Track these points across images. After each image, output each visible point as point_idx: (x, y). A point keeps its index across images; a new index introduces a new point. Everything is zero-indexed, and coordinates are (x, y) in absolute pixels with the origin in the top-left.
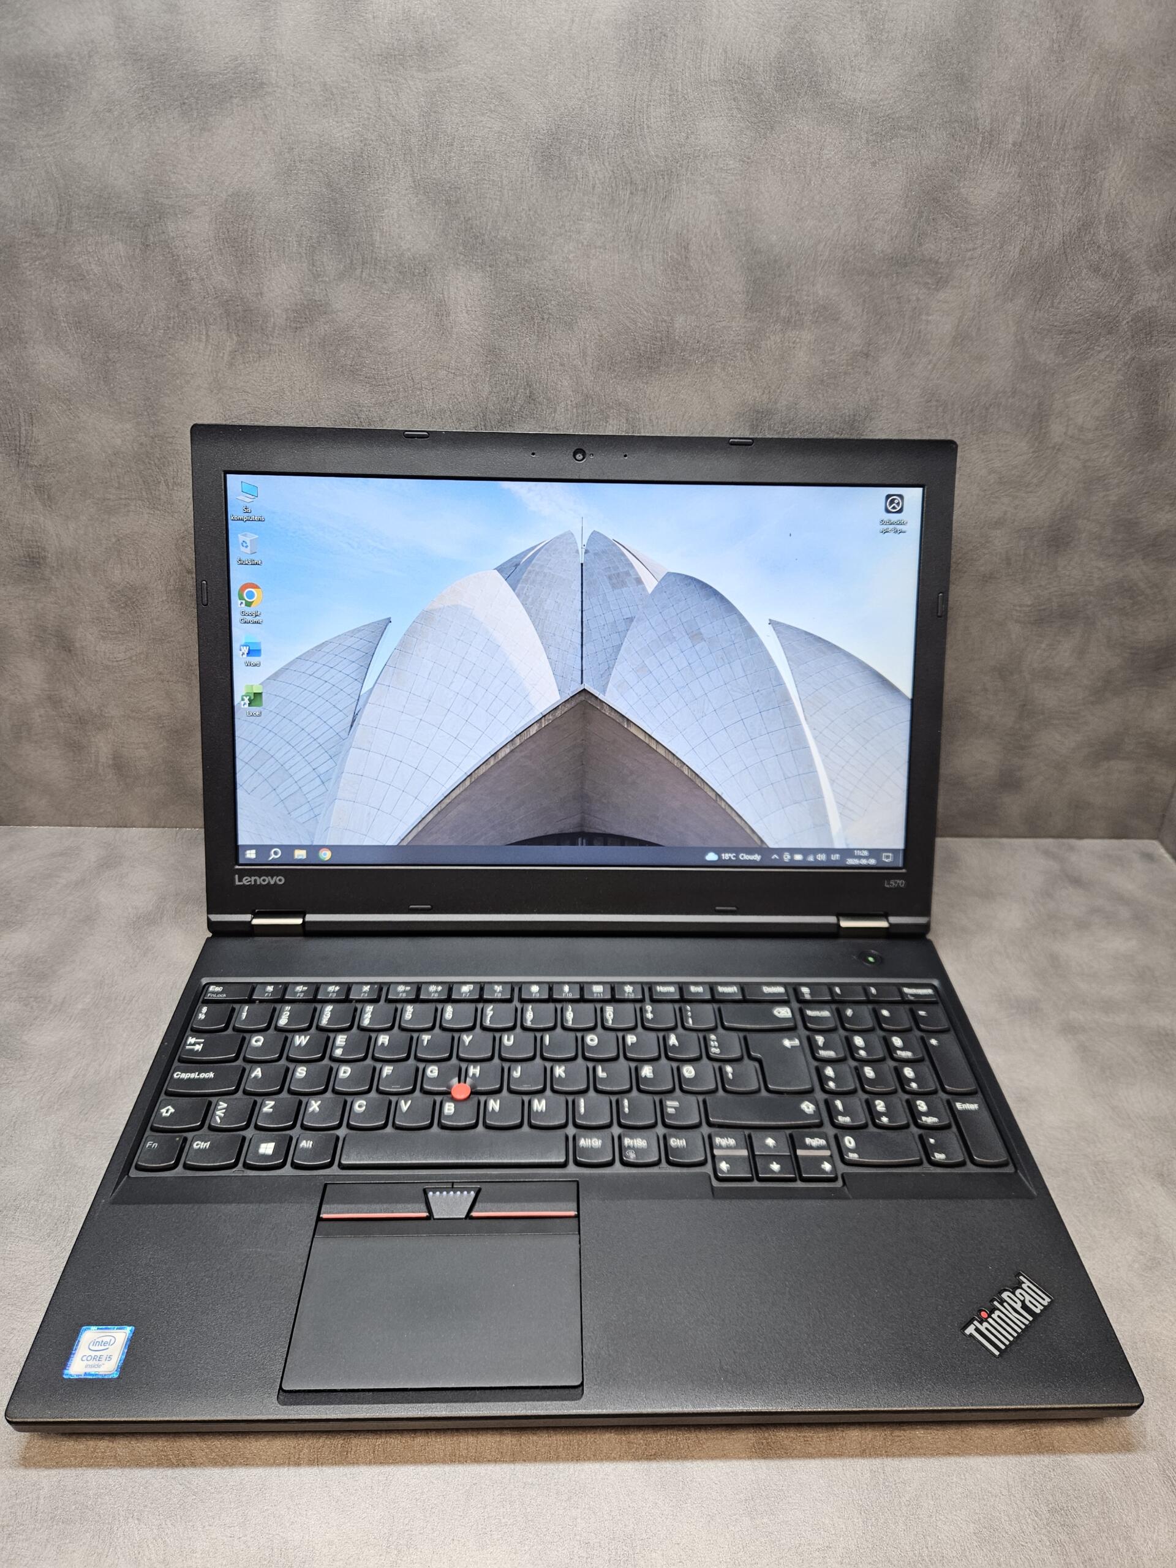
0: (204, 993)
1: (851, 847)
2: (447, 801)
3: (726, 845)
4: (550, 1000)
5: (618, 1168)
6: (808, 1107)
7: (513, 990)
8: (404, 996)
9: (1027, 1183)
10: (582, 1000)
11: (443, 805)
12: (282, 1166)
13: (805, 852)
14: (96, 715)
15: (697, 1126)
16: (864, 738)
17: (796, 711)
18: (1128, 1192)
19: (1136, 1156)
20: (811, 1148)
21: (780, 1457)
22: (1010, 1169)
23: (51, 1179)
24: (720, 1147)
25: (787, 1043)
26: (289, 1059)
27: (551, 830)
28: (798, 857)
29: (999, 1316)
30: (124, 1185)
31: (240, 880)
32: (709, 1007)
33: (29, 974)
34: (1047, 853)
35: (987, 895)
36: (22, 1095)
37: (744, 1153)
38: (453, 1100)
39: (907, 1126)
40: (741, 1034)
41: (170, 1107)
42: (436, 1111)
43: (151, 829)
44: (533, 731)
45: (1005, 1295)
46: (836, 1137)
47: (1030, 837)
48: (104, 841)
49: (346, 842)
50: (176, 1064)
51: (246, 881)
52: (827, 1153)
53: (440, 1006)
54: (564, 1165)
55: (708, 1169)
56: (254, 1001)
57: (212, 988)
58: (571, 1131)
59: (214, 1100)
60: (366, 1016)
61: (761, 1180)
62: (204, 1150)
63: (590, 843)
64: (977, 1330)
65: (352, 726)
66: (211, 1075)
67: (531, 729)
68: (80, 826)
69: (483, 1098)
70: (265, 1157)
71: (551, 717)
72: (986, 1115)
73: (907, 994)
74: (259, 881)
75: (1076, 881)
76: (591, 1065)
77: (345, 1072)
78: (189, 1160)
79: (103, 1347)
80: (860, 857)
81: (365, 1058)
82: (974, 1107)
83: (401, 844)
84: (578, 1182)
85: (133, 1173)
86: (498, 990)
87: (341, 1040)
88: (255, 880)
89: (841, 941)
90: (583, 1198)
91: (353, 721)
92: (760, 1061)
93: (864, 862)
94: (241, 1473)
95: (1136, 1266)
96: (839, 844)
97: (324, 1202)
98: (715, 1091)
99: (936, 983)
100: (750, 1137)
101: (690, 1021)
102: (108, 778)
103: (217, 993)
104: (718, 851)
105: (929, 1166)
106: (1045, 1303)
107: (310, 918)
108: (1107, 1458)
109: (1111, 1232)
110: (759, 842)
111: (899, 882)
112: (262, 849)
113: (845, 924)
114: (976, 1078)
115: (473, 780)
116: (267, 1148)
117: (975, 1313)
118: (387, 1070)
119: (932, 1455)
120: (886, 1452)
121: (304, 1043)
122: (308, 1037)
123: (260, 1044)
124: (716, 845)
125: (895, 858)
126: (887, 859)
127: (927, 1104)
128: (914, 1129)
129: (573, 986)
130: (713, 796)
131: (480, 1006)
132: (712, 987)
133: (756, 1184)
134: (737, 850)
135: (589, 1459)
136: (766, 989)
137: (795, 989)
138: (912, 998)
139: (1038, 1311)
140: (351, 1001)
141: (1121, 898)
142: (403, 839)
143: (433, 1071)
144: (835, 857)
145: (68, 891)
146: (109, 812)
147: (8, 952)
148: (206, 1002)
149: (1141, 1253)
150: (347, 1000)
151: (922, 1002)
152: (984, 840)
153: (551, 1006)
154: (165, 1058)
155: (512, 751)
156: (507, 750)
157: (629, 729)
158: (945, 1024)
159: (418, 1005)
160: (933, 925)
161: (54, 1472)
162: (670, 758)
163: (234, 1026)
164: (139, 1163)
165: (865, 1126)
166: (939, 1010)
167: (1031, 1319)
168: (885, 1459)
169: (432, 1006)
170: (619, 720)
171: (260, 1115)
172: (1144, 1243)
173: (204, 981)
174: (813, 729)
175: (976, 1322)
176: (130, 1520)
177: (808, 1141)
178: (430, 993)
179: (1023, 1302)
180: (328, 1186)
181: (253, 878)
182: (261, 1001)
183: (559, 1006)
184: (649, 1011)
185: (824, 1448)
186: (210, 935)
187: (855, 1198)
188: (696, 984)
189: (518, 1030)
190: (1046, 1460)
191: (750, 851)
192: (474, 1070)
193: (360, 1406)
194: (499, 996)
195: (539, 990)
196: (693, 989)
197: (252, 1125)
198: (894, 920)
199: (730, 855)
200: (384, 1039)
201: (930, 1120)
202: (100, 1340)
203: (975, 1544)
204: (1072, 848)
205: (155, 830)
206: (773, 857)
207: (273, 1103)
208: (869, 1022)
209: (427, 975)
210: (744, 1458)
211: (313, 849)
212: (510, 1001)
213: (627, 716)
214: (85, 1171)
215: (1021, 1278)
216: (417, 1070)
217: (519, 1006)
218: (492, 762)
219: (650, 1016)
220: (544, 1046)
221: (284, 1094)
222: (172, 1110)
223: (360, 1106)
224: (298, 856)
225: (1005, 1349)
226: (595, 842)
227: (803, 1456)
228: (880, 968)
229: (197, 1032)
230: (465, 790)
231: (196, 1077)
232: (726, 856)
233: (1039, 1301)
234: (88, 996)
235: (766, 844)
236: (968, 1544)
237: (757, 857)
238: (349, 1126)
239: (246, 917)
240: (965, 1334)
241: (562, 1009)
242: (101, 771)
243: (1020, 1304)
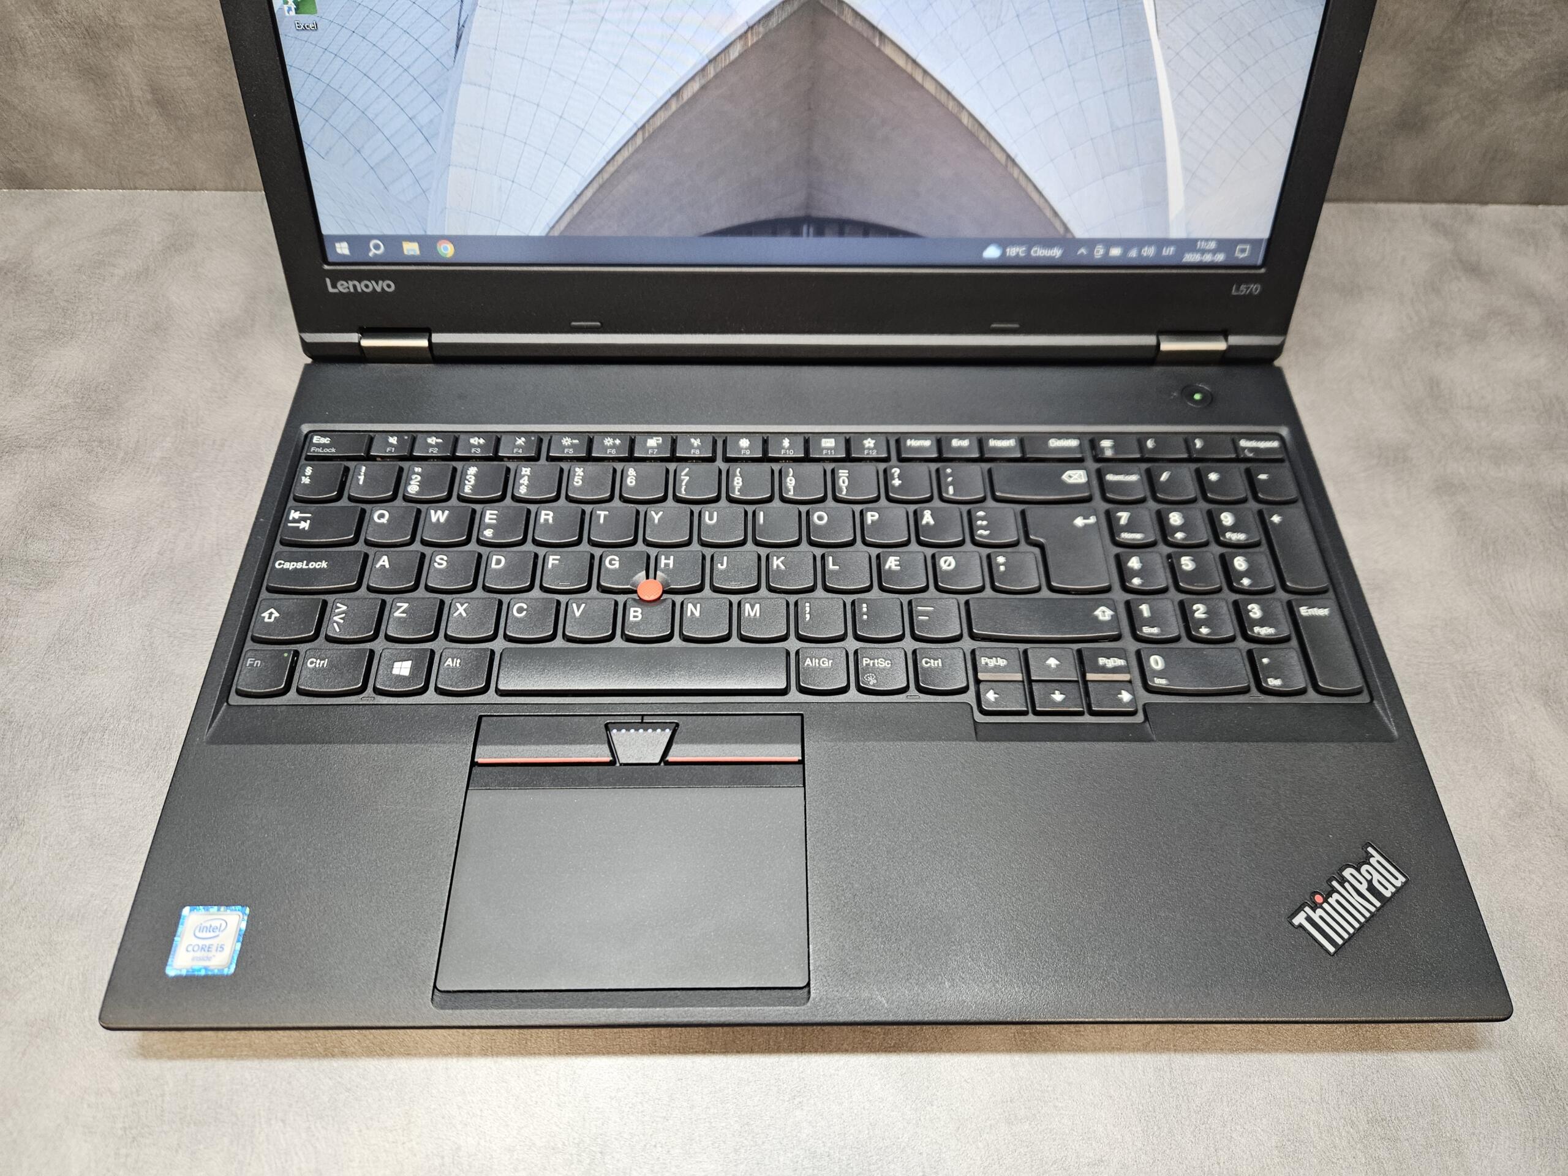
0: (306, 447)
1: (1194, 236)
2: (611, 169)
3: (1015, 234)
4: (765, 459)
5: (853, 695)
6: (1104, 614)
7: (715, 443)
8: (571, 453)
9: (1385, 719)
10: (807, 459)
11: (606, 175)
12: (423, 691)
13: (1126, 244)
14: (108, 25)
15: (957, 639)
16: (1242, 62)
17: (1145, 18)
18: (1501, 715)
19: (1516, 665)
20: (1104, 670)
21: (1045, 1050)
22: (1364, 698)
23: (143, 690)
24: (987, 669)
25: (1079, 522)
26: (424, 543)
27: (764, 213)
28: (1116, 252)
29: (1338, 901)
30: (223, 717)
31: (334, 286)
32: (977, 470)
33: (89, 408)
34: (1439, 227)
35: (1351, 291)
36: (96, 577)
37: (1018, 677)
38: (641, 602)
39: (1232, 639)
40: (1019, 508)
41: (272, 610)
42: (618, 616)
43: (229, 193)
44: (734, 53)
45: (1347, 873)
46: (1138, 653)
47: (1417, 201)
48: (168, 211)
49: (471, 232)
50: (278, 548)
51: (343, 287)
52: (1126, 677)
53: (619, 466)
54: (783, 692)
55: (970, 697)
56: (374, 459)
57: (316, 439)
58: (793, 644)
59: (330, 598)
60: (521, 481)
61: (1037, 713)
62: (322, 669)
63: (820, 232)
64: (1309, 919)
65: (457, 46)
66: (324, 564)
67: (731, 50)
68: (136, 188)
69: (679, 599)
70: (400, 678)
71: (761, 29)
72: (1338, 622)
73: (1244, 449)
74: (361, 287)
75: (1473, 270)
76: (818, 552)
77: (498, 561)
78: (301, 685)
79: (212, 934)
80: (1203, 252)
81: (523, 542)
82: (1323, 612)
83: (551, 234)
84: (802, 715)
85: (234, 699)
86: (695, 445)
87: (490, 516)
88: (355, 287)
89: (1158, 369)
90: (809, 738)
91: (459, 38)
92: (1041, 547)
93: (1208, 258)
94: (402, 1064)
95: (1503, 812)
96: (1177, 232)
97: (478, 743)
98: (981, 589)
99: (1284, 431)
100: (1025, 652)
101: (951, 490)
102: (152, 120)
103: (324, 446)
104: (1003, 243)
105: (1259, 694)
106: (1398, 884)
107: (438, 338)
108: (1444, 1057)
109: (1475, 767)
110: (1062, 230)
111: (1253, 287)
112: (357, 242)
113: (1167, 346)
114: (1328, 571)
115: (647, 135)
116: (403, 668)
117: (1308, 897)
118: (553, 560)
119: (1231, 1051)
120: (1174, 1046)
121: (442, 520)
122: (447, 512)
123: (384, 521)
124: (999, 234)
125: (1254, 251)
126: (1242, 255)
127: (1262, 609)
128: (1241, 642)
129: (794, 438)
130: (1002, 158)
131: (672, 466)
132: (981, 441)
133: (1031, 718)
134: (1030, 243)
135: (816, 1051)
136: (1054, 443)
137: (1093, 442)
138: (1251, 455)
139: (1388, 894)
140: (501, 459)
141: (1529, 295)
142: (553, 227)
143: (612, 562)
144: (1169, 251)
145: (128, 287)
146: (168, 169)
147: (58, 375)
148: (310, 458)
149: (1511, 796)
150: (496, 458)
151: (1263, 459)
152: (1354, 206)
153: (766, 467)
154: (263, 540)
155: (703, 88)
156: (696, 86)
157: (882, 48)
158: (1292, 493)
159: (590, 466)
160: (1286, 346)
161: (179, 1063)
162: (943, 98)
163: (349, 495)
164: (239, 687)
165: (1177, 639)
166: (1284, 471)
167: (1378, 904)
168: (1173, 1055)
169: (609, 466)
170: (867, 32)
171: (391, 620)
172: (1515, 782)
173: (306, 428)
174: (1165, 47)
175: (1307, 909)
176: (273, 1122)
177: (1102, 661)
178: (606, 448)
179: (1370, 882)
180: (484, 719)
181: (351, 283)
182: (383, 458)
183: (776, 467)
184: (896, 475)
185: (1100, 1040)
186: (309, 361)
187: (1161, 739)
188: (961, 435)
189: (723, 502)
190: (1370, 1059)
191: (1048, 243)
192: (667, 561)
193: (533, 1010)
194: (697, 453)
195: (750, 445)
196: (955, 443)
197: (382, 635)
198: (1235, 340)
199: (1018, 249)
200: (546, 516)
201: (1264, 631)
202: (208, 925)
203: (1277, 1160)
204: (1470, 219)
205: (234, 193)
206: (1079, 252)
207: (405, 605)
208: (1191, 490)
209: (600, 423)
210: (1003, 1051)
211: (427, 242)
212: (712, 460)
213: (880, 27)
214: (185, 680)
215: (1370, 849)
216: (592, 557)
217: (724, 466)
218: (674, 106)
219: (897, 482)
220: (757, 527)
221: (421, 592)
222: (276, 614)
223: (518, 608)
224: (408, 250)
225: (1344, 944)
226: (827, 231)
227: (1073, 1049)
228: (1210, 409)
229: (304, 502)
230: (636, 151)
231: (305, 567)
232: (1013, 251)
233: (1390, 880)
234: (168, 439)
235: (1072, 234)
236: (1268, 1161)
237: (1056, 253)
238: (507, 637)
239: (353, 337)
240: (1293, 925)
241: (780, 472)
242: (139, 111)
243: (1365, 884)
